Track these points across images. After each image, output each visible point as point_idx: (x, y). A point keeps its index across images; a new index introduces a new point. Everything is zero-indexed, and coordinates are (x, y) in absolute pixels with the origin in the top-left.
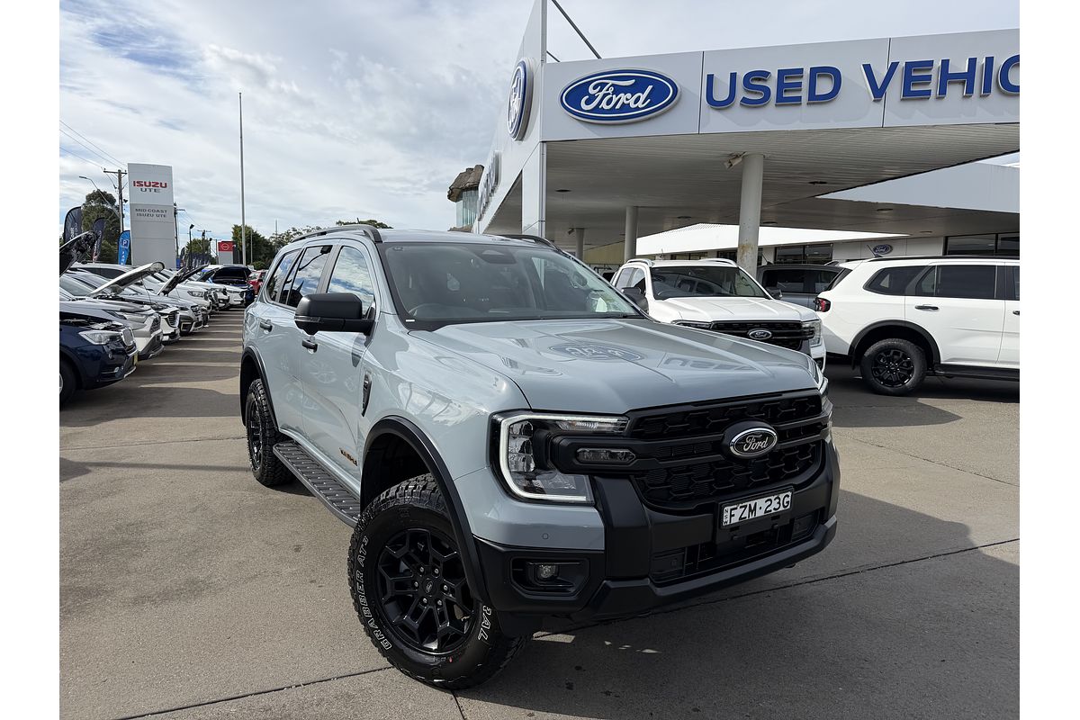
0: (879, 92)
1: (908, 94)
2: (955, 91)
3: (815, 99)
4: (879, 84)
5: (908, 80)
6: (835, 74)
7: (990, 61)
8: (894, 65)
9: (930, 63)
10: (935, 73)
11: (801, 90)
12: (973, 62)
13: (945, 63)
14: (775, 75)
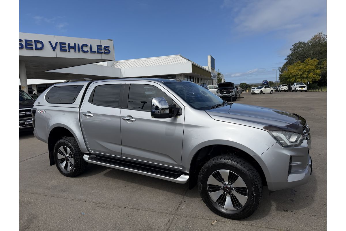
0: (54, 49)
1: (61, 50)
2: (72, 50)
3: (37, 49)
4: (54, 47)
5: (61, 47)
6: (41, 42)
7: (78, 44)
8: (57, 43)
9: (65, 44)
10: (67, 45)
11: (32, 46)
12: (75, 44)
13: (69, 44)
14: (24, 41)
